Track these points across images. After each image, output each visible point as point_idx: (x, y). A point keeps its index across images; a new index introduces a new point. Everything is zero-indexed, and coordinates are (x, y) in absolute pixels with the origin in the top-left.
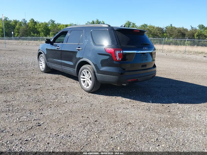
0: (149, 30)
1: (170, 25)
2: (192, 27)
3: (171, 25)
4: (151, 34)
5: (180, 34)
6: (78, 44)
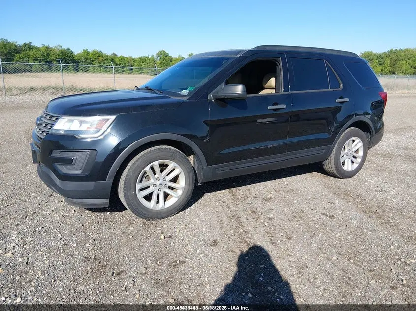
6: (330, 90)
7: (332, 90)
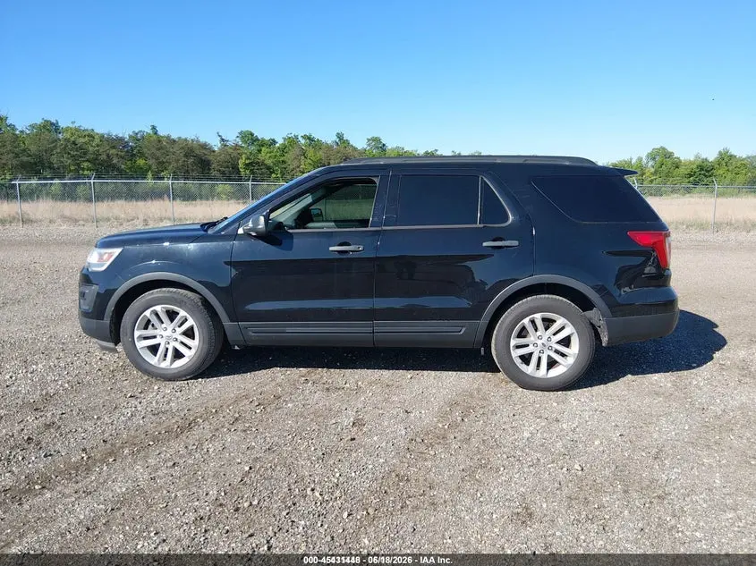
0: (74, 143)
1: (149, 130)
2: (223, 140)
3: (154, 128)
4: (88, 161)
5: (191, 160)
6: (478, 225)
7: (482, 225)
